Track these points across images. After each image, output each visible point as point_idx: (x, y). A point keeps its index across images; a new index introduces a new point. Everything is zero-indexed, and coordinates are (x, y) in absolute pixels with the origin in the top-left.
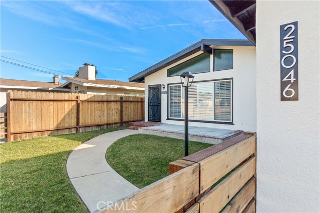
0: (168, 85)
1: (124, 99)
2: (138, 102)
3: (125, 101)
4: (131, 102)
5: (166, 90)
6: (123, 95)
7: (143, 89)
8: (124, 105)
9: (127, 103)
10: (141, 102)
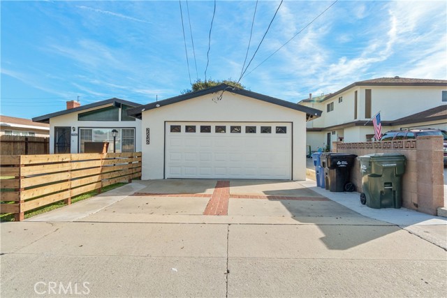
0: (79, 128)
1: (29, 140)
2: (41, 142)
3: (30, 142)
4: (35, 142)
5: (76, 132)
6: (28, 135)
7: (48, 129)
8: (29, 145)
9: (32, 144)
10: (44, 143)
